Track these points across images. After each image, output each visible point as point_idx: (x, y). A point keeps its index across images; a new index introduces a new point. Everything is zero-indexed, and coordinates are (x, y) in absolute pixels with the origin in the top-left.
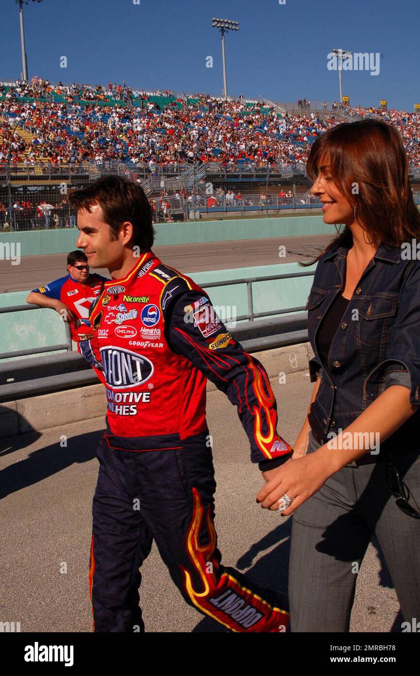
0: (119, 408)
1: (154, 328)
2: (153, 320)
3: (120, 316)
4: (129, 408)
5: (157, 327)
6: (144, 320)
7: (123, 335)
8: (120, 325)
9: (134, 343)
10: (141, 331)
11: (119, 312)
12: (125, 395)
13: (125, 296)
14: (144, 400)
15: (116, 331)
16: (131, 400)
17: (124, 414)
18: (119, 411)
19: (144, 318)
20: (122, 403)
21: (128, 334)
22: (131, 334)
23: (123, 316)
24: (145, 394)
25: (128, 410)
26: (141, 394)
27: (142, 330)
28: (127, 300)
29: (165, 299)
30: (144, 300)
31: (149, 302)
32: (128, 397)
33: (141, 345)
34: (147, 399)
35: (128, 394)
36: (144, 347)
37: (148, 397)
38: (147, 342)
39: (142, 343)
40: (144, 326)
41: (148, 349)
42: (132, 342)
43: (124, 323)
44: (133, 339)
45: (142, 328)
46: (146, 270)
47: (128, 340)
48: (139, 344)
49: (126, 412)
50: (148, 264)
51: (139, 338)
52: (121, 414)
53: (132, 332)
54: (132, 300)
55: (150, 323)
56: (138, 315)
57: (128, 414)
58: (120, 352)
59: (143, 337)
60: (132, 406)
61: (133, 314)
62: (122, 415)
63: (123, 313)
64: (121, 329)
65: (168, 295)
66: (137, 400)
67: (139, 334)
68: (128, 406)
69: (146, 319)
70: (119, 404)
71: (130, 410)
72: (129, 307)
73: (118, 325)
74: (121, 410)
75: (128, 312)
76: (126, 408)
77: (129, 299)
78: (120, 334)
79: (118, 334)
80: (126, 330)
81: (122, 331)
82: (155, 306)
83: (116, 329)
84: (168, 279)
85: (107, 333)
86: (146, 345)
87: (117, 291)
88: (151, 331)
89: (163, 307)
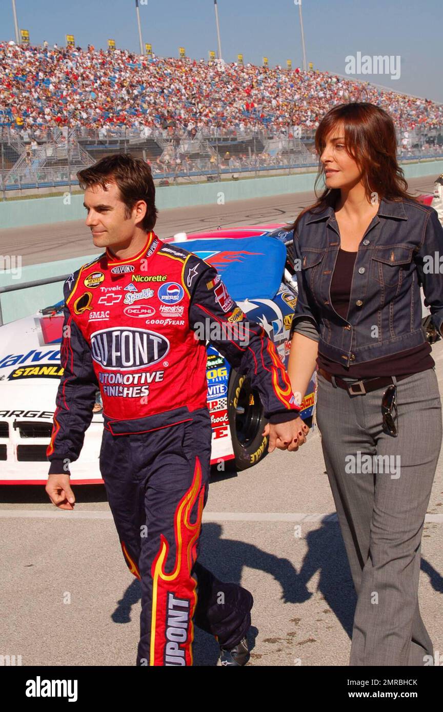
0: (128, 390)
1: (176, 305)
2: (175, 298)
3: (130, 296)
5: (180, 304)
6: (162, 298)
7: (137, 315)
8: (131, 305)
9: (153, 322)
10: (160, 309)
11: (129, 291)
12: (137, 376)
13: (133, 276)
14: (157, 380)
15: (127, 311)
16: (143, 381)
17: (134, 396)
18: (128, 394)
19: (163, 296)
20: (133, 385)
21: (143, 313)
22: (147, 313)
23: (133, 295)
24: (158, 373)
25: (139, 391)
26: (154, 373)
27: (161, 308)
28: (137, 280)
29: (190, 276)
30: (159, 278)
31: (166, 281)
32: (140, 378)
33: (161, 323)
34: (160, 378)
35: (140, 375)
36: (164, 325)
37: (162, 376)
38: (168, 320)
39: (161, 321)
40: (163, 304)
41: (168, 326)
42: (150, 321)
43: (136, 303)
44: (150, 318)
45: (161, 306)
46: (154, 249)
47: (146, 319)
48: (158, 322)
49: (137, 394)
50: (154, 243)
51: (158, 316)
52: (130, 396)
53: (149, 311)
54: (143, 279)
55: (172, 301)
56: (155, 293)
57: (139, 396)
58: (134, 332)
59: (164, 315)
60: (144, 387)
61: (148, 293)
62: (132, 397)
63: (133, 292)
64: (133, 309)
65: (193, 273)
66: (149, 380)
67: (158, 312)
68: (140, 388)
69: (167, 298)
70: (128, 387)
71: (141, 391)
72: (140, 287)
73: (128, 305)
74: (130, 392)
75: (139, 291)
76: (137, 390)
77: (139, 279)
78: (133, 314)
79: (129, 314)
80: (140, 309)
81: (134, 311)
82: (175, 284)
83: (126, 309)
84: (184, 257)
85: (108, 314)
86: (166, 323)
87: (123, 271)
88: (173, 309)
89: (189, 284)
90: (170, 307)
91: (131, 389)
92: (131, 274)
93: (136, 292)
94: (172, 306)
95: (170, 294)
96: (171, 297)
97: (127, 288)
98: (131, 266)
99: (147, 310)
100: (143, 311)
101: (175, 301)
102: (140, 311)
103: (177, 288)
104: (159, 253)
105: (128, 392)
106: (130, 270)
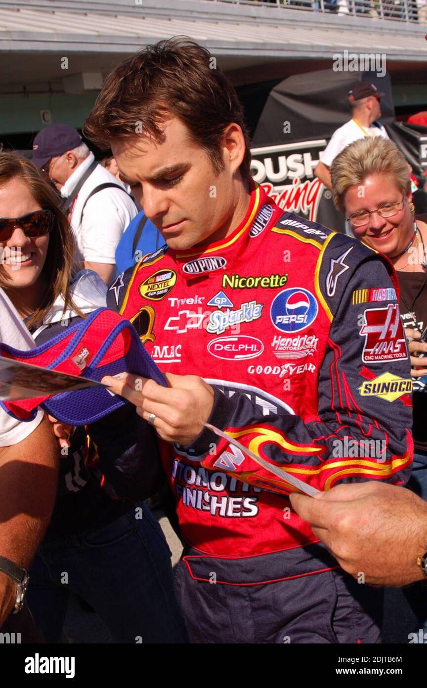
0: (219, 501)
1: (302, 334)
2: (301, 319)
3: (219, 317)
4: (241, 503)
5: (310, 332)
6: (279, 321)
7: (232, 354)
8: (220, 335)
9: (259, 369)
10: (273, 345)
11: (217, 308)
13: (225, 277)
15: (213, 346)
16: (245, 487)
17: (230, 513)
18: (219, 509)
19: (278, 317)
21: (243, 352)
22: (249, 351)
23: (224, 316)
25: (239, 506)
27: (275, 341)
28: (232, 285)
29: (334, 275)
30: (273, 280)
31: (287, 284)
33: (274, 373)
36: (281, 375)
38: (287, 365)
39: (275, 368)
40: (278, 334)
41: (288, 379)
42: (255, 368)
43: (229, 331)
44: (256, 362)
45: (275, 337)
46: (265, 222)
47: (247, 363)
48: (269, 370)
49: (235, 510)
50: (265, 211)
51: (269, 358)
52: (222, 513)
53: (253, 347)
54: (244, 283)
55: (293, 326)
56: (264, 311)
57: (238, 514)
59: (279, 356)
60: (248, 499)
61: (252, 311)
62: (226, 516)
63: (224, 309)
64: (224, 343)
65: (338, 268)
67: (270, 349)
68: (240, 499)
69: (284, 319)
71: (243, 506)
72: (237, 298)
73: (215, 335)
74: (223, 506)
75: (236, 308)
76: (235, 503)
77: (235, 282)
78: (223, 353)
79: (217, 353)
80: (236, 344)
81: (226, 348)
82: (303, 290)
83: (211, 342)
84: (322, 237)
85: (179, 351)
86: (284, 372)
87: (205, 268)
88: (297, 342)
89: (331, 291)
90: (289, 340)
91: (224, 500)
92: (220, 272)
93: (231, 309)
94: (293, 336)
95: (291, 312)
96: (293, 318)
97: (213, 302)
98: (220, 259)
99: (250, 345)
100: (242, 347)
101: (303, 325)
102: (236, 347)
103: (305, 300)
104: (275, 229)
105: (219, 505)
106: (219, 266)
